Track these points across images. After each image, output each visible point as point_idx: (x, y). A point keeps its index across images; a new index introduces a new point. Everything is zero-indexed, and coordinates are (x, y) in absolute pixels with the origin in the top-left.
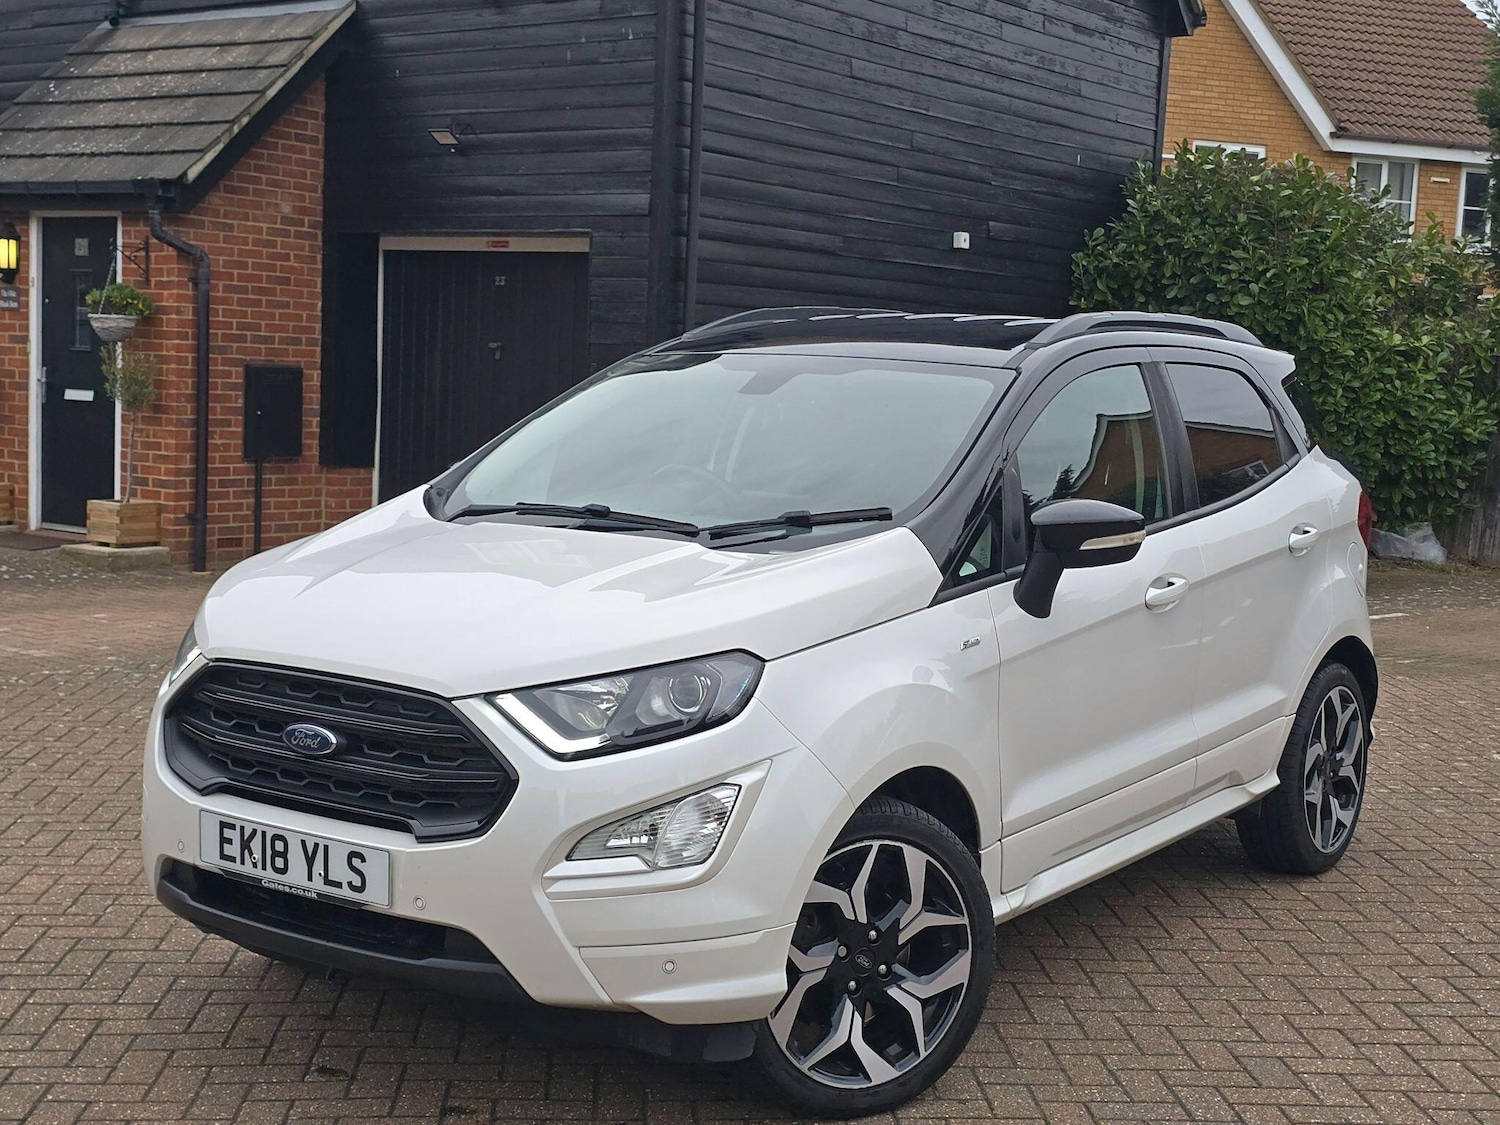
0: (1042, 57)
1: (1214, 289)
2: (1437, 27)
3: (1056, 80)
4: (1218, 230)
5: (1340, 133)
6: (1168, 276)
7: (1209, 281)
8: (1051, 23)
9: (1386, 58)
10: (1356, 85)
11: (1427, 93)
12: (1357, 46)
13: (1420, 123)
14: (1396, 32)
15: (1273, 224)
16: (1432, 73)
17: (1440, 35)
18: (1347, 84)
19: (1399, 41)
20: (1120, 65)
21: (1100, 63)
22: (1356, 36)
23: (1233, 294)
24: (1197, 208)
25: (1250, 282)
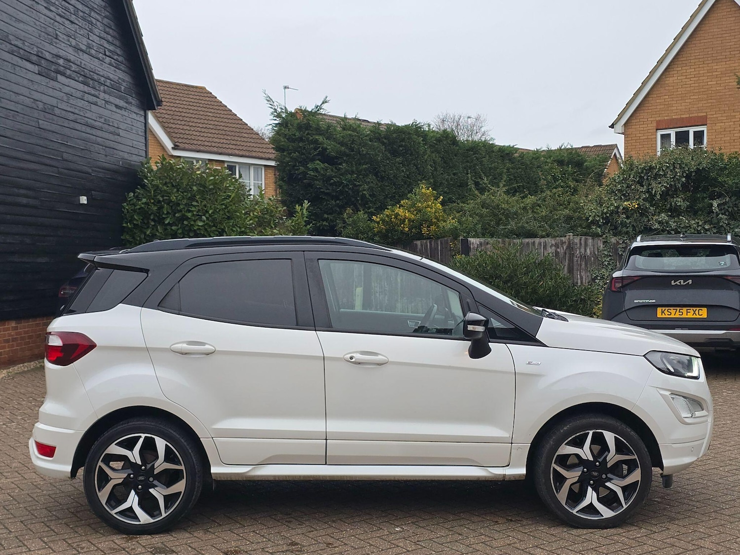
0: (105, 119)
1: (187, 219)
2: (203, 102)
3: (111, 129)
4: (185, 194)
5: (176, 148)
6: (165, 213)
7: (184, 215)
8: (108, 104)
9: (186, 115)
10: (178, 126)
11: (206, 130)
12: (173, 109)
13: (206, 144)
14: (188, 103)
15: (207, 192)
16: (206, 122)
17: (205, 106)
18: (174, 126)
19: (190, 107)
20: (132, 122)
21: (125, 121)
22: (172, 105)
23: (195, 221)
24: (174, 184)
25: (201, 216)
